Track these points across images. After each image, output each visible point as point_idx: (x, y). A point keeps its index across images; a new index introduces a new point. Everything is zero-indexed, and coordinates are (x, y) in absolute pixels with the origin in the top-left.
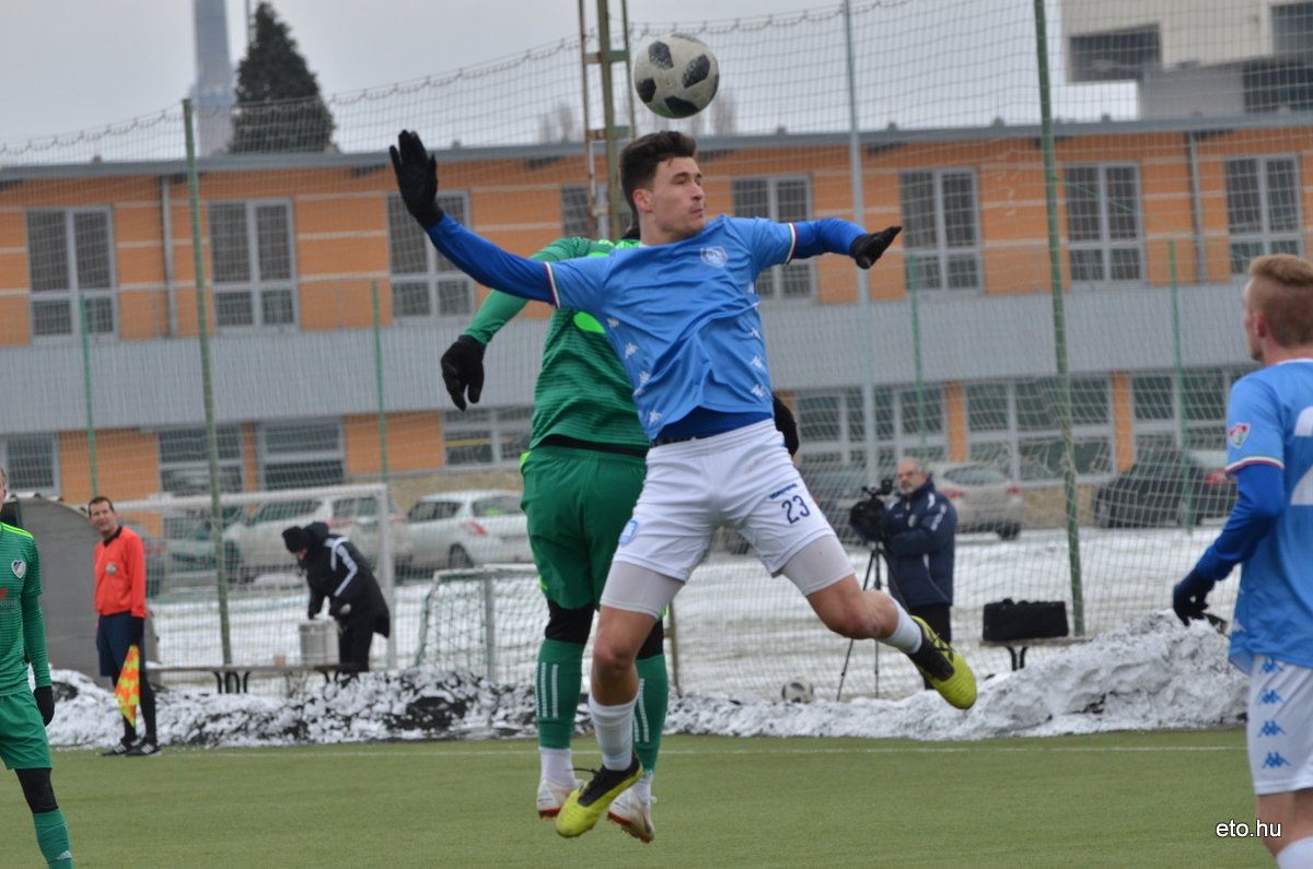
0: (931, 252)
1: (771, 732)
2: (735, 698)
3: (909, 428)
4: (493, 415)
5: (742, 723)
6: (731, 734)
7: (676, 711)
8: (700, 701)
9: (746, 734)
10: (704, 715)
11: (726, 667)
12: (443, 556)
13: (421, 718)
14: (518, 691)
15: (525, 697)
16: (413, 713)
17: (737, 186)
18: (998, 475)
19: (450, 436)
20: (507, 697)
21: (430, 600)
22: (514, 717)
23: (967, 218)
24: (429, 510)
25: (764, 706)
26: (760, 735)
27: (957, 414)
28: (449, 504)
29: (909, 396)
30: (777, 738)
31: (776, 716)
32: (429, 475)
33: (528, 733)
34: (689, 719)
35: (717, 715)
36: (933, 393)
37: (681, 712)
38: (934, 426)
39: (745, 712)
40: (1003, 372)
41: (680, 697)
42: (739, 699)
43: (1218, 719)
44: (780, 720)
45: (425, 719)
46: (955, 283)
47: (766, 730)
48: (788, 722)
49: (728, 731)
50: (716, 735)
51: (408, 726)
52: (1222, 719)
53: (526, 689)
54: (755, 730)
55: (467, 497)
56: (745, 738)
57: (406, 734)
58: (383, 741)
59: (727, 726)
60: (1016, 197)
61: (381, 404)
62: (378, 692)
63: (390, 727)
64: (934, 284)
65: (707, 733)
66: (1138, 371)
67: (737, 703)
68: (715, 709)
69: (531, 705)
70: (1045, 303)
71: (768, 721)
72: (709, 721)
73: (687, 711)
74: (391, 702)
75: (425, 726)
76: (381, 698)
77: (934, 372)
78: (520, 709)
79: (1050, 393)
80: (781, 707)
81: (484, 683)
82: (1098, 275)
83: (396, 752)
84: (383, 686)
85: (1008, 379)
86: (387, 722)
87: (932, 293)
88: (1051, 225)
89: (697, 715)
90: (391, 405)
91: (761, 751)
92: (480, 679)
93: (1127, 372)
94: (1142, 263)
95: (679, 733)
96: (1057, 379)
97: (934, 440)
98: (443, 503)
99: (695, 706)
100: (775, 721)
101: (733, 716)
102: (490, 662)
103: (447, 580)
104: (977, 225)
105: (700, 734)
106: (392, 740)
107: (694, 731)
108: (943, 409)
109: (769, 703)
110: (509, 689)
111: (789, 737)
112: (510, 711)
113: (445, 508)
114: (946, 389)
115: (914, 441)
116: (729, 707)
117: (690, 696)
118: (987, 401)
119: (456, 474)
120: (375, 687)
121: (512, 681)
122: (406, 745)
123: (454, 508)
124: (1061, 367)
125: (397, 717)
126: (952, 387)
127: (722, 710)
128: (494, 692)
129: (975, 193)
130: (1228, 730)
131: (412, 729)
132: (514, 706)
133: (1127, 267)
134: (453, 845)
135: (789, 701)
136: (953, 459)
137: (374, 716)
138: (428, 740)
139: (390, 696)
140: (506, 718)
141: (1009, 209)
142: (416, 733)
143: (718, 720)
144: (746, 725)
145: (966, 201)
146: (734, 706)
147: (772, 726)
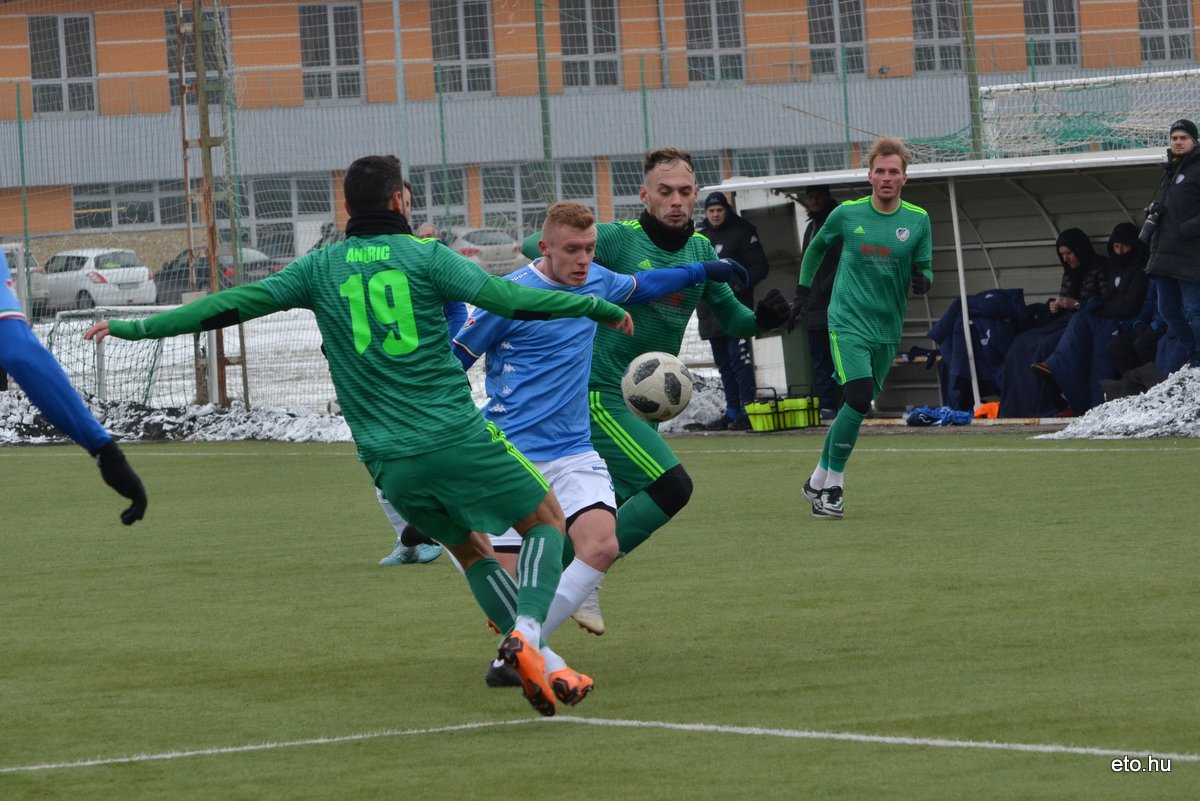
0: (455, 63)
1: (319, 438)
2: (291, 412)
3: (438, 200)
4: (112, 189)
5: (297, 432)
6: (288, 440)
7: (245, 422)
8: (264, 414)
9: (300, 440)
10: (267, 425)
11: (288, 387)
12: (73, 299)
13: (45, 427)
14: (122, 405)
15: (127, 410)
16: (39, 424)
17: (303, 10)
18: (508, 237)
19: (78, 206)
20: (113, 410)
21: (53, 335)
22: (118, 426)
23: (484, 34)
24: (62, 263)
25: (313, 417)
26: (310, 441)
27: (475, 189)
28: (79, 258)
29: (437, 176)
30: (324, 443)
31: (323, 426)
32: (62, 236)
33: (129, 438)
34: (255, 428)
35: (277, 425)
36: (456, 173)
37: (249, 422)
38: (457, 199)
39: (299, 422)
40: (511, 157)
41: (248, 411)
42: (295, 413)
43: (669, 429)
44: (326, 429)
45: (49, 428)
46: (473, 87)
47: (315, 436)
48: (332, 431)
49: (286, 437)
50: (276, 440)
51: (36, 433)
52: (672, 428)
53: (126, 405)
54: (307, 437)
55: (91, 254)
56: (299, 443)
57: (33, 440)
58: (15, 444)
59: (285, 434)
60: (515, 21)
61: (23, 181)
62: (11, 407)
63: (21, 434)
64: (457, 87)
65: (269, 439)
66: (616, 157)
67: (292, 415)
68: (276, 421)
69: (131, 417)
70: (536, 103)
71: (317, 430)
72: (270, 430)
73: (253, 422)
74: (22, 414)
75: (48, 434)
76: (14, 411)
77: (457, 157)
78: (123, 420)
79: (538, 173)
80: (327, 419)
81: (94, 400)
82: (585, 82)
83: (25, 453)
84: (16, 402)
85: (514, 162)
86: (18, 430)
87: (455, 95)
88: (539, 42)
89: (261, 425)
90: (31, 181)
91: (309, 453)
92: (92, 396)
93: (607, 157)
94: (619, 72)
95: (247, 439)
96: (544, 164)
97: (456, 210)
98: (74, 258)
99: (260, 419)
100: (322, 430)
101: (289, 426)
102: (100, 384)
103: (67, 318)
104: (490, 40)
105: (263, 440)
106: (22, 444)
107: (258, 438)
108: (464, 186)
109: (318, 415)
110: (115, 405)
111: (333, 443)
112: (115, 421)
113: (75, 261)
114: (466, 169)
115: (441, 210)
116: (287, 418)
117: (256, 410)
118: (497, 179)
119: (83, 235)
120: (9, 402)
121: (117, 398)
122: (32, 448)
123: (81, 261)
124: (547, 153)
125: (26, 426)
126: (471, 168)
127: (281, 421)
128: (103, 406)
129: (489, 15)
130: (676, 437)
131: (39, 436)
132: (118, 418)
133: (608, 76)
134: (61, 527)
135: (333, 415)
136: (471, 226)
137: (9, 426)
138: (50, 444)
139: (21, 409)
140: (112, 427)
141: (510, 29)
142: (42, 439)
143: (278, 429)
144: (299, 434)
145: (483, 22)
146: (290, 418)
147: (319, 434)
